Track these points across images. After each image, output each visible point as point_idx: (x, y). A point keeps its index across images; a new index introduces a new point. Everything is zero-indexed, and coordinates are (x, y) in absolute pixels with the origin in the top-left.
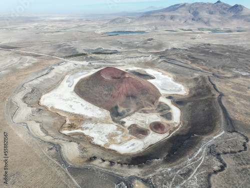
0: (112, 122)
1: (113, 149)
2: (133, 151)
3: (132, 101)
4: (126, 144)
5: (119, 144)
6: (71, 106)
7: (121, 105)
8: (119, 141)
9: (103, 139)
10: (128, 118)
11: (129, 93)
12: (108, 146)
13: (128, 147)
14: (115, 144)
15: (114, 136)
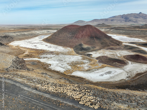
0: (76, 54)
1: (79, 76)
2: (112, 80)
3: (97, 41)
4: (97, 71)
5: (87, 71)
6: (36, 46)
7: (85, 44)
8: (86, 68)
9: (63, 66)
10: (94, 52)
11: (93, 35)
12: (71, 73)
13: (102, 75)
14: (81, 71)
15: (79, 64)
